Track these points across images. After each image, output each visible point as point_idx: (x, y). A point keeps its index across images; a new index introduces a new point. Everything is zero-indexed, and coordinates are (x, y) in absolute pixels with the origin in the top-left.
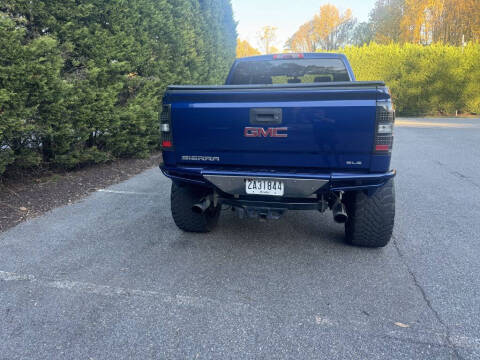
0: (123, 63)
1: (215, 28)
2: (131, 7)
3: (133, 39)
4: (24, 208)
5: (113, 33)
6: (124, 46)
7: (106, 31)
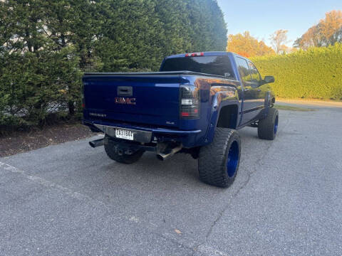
0: (122, 60)
1: (203, 35)
2: (131, 26)
3: (131, 45)
4: (51, 140)
5: (117, 42)
6: (125, 50)
7: (112, 41)
